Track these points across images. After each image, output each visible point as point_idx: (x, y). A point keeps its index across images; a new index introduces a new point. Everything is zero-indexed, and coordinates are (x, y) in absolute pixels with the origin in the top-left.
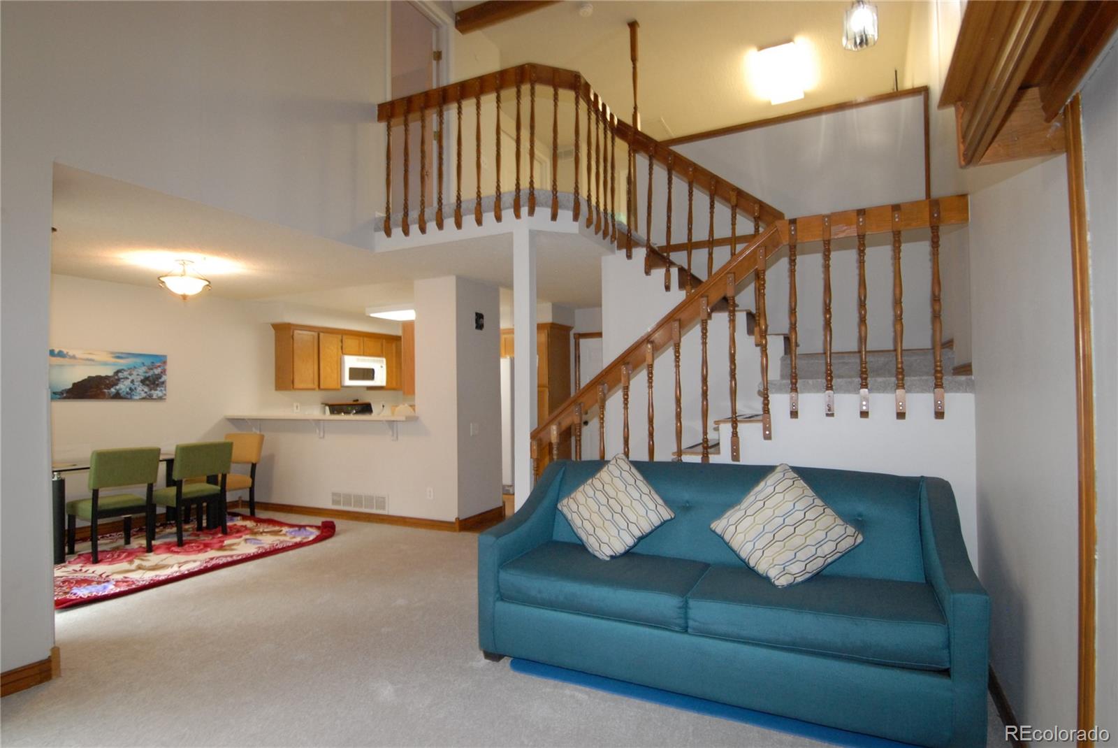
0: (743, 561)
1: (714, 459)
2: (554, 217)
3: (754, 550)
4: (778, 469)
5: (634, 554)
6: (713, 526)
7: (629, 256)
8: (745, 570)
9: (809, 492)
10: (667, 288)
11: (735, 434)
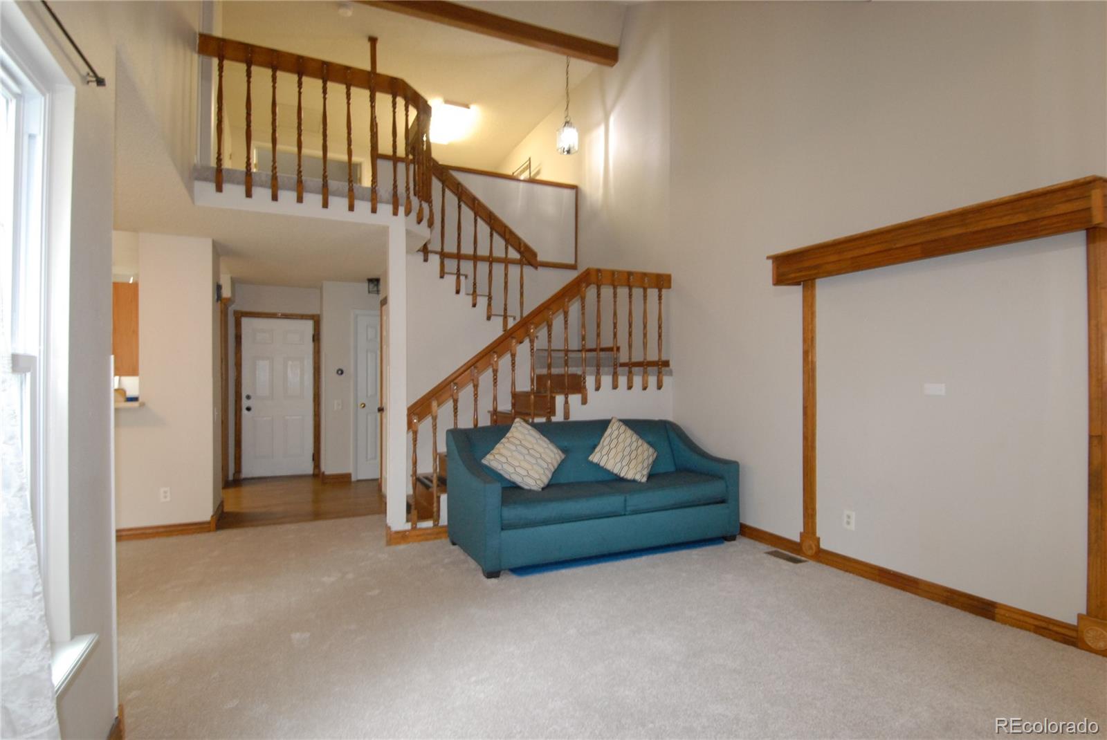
0: (616, 475)
1: (554, 419)
2: (374, 210)
3: (622, 468)
4: (613, 420)
5: (552, 485)
6: (590, 458)
7: (426, 260)
8: (619, 480)
9: (635, 437)
10: (458, 292)
11: (566, 402)
